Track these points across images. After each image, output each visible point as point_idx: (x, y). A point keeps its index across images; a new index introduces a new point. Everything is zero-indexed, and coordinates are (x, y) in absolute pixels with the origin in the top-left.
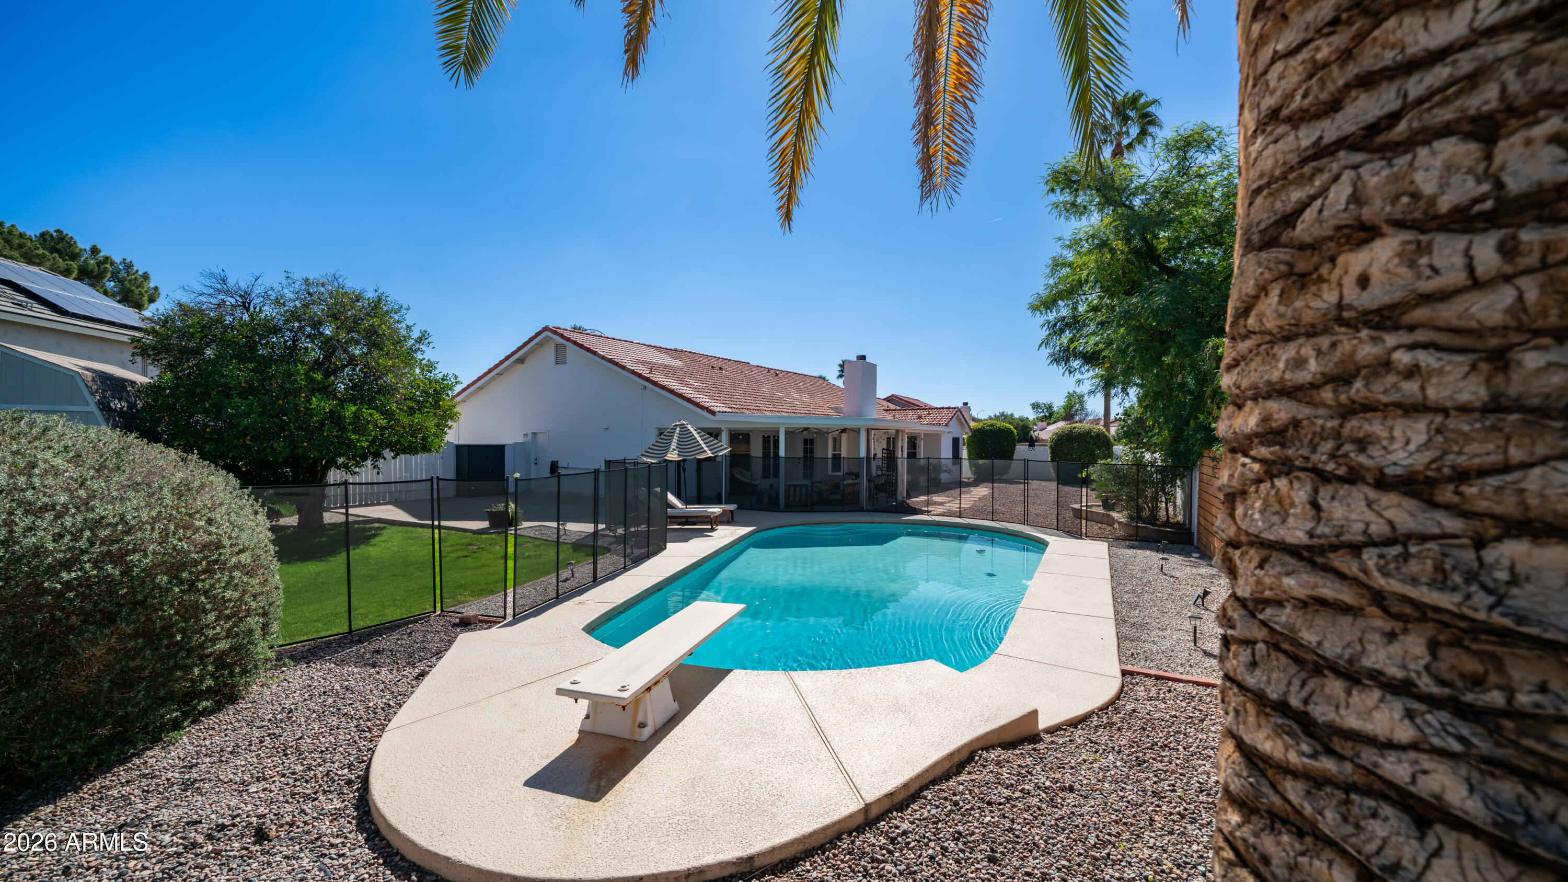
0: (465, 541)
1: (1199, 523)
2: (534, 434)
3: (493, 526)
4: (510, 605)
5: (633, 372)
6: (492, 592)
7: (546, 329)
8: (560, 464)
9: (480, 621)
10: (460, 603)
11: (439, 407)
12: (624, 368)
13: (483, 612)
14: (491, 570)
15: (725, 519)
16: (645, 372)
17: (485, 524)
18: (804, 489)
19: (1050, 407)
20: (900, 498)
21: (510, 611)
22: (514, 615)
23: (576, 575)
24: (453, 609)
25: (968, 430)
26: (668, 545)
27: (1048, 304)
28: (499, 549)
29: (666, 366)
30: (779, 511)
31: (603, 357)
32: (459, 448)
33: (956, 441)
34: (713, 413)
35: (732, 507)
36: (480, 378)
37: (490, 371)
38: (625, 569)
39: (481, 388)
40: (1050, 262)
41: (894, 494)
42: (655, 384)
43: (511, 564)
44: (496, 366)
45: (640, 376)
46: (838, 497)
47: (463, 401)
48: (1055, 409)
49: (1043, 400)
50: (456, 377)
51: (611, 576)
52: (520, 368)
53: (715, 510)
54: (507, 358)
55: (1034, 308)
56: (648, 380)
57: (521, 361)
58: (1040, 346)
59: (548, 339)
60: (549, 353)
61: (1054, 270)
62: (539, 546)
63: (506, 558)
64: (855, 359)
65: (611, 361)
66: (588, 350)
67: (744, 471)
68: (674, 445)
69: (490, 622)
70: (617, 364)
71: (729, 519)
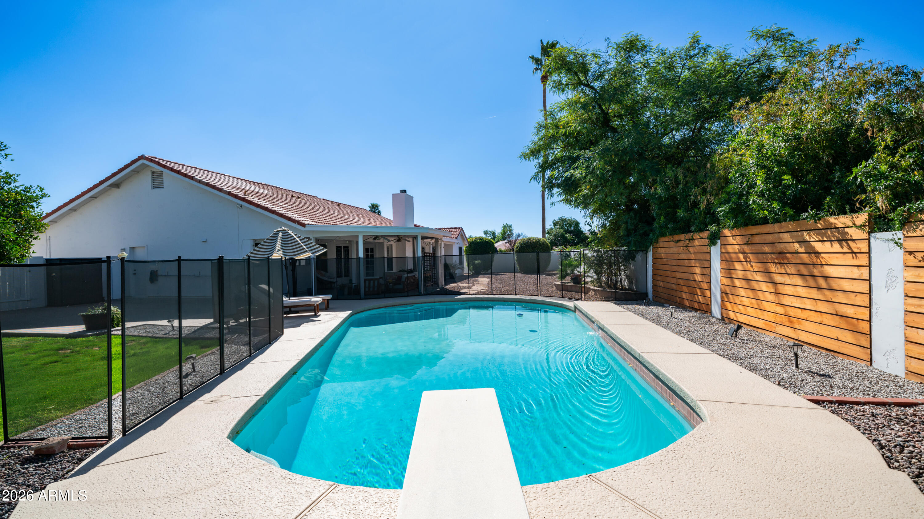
0: (55, 346)
1: (654, 285)
2: (132, 249)
3: (89, 329)
4: (117, 414)
5: (229, 193)
6: (90, 401)
7: (142, 157)
8: (160, 273)
9: (70, 448)
10: (41, 422)
11: (21, 216)
12: (220, 190)
13: (75, 433)
14: (88, 373)
15: (324, 307)
16: (240, 194)
17: (81, 328)
18: (376, 282)
19: (494, 233)
20: (440, 285)
21: (117, 425)
22: (124, 432)
23: (197, 369)
24: (26, 434)
25: (466, 243)
26: (285, 330)
27: (534, 153)
28: (99, 351)
29: (256, 193)
30: (361, 299)
31: (200, 182)
32: (50, 263)
33: (460, 249)
34: (304, 225)
35: (329, 297)
36: (72, 201)
37: (83, 194)
38: (251, 357)
39: (74, 210)
40: (537, 125)
41: (436, 283)
42: (251, 203)
43: (117, 364)
44: (90, 190)
45: (236, 196)
46: (400, 287)
47: (54, 222)
48: (497, 234)
49: (490, 229)
50: (41, 189)
51: (240, 365)
52: (116, 192)
53: (318, 299)
54: (102, 182)
55: (525, 156)
56: (243, 200)
57: (117, 185)
58: (531, 180)
59: (144, 166)
60: (146, 179)
61: (539, 131)
62: (145, 344)
63: (109, 358)
64: (399, 192)
65: (207, 184)
66: (185, 175)
67: (323, 273)
68: (278, 247)
69: (87, 447)
70: (214, 187)
71: (326, 307)
